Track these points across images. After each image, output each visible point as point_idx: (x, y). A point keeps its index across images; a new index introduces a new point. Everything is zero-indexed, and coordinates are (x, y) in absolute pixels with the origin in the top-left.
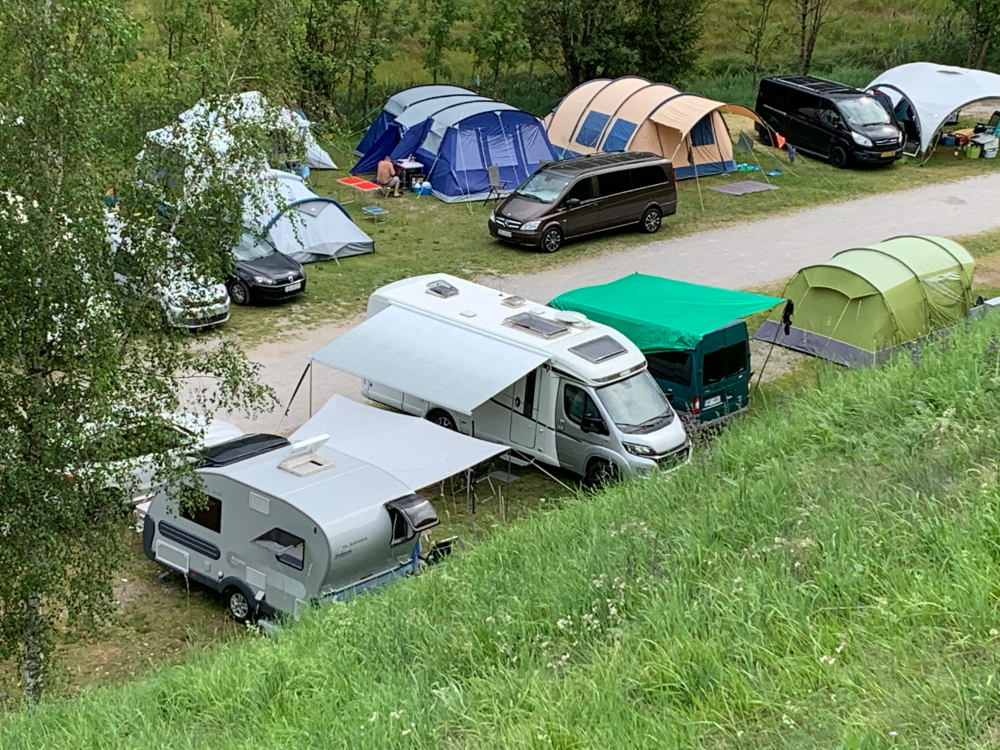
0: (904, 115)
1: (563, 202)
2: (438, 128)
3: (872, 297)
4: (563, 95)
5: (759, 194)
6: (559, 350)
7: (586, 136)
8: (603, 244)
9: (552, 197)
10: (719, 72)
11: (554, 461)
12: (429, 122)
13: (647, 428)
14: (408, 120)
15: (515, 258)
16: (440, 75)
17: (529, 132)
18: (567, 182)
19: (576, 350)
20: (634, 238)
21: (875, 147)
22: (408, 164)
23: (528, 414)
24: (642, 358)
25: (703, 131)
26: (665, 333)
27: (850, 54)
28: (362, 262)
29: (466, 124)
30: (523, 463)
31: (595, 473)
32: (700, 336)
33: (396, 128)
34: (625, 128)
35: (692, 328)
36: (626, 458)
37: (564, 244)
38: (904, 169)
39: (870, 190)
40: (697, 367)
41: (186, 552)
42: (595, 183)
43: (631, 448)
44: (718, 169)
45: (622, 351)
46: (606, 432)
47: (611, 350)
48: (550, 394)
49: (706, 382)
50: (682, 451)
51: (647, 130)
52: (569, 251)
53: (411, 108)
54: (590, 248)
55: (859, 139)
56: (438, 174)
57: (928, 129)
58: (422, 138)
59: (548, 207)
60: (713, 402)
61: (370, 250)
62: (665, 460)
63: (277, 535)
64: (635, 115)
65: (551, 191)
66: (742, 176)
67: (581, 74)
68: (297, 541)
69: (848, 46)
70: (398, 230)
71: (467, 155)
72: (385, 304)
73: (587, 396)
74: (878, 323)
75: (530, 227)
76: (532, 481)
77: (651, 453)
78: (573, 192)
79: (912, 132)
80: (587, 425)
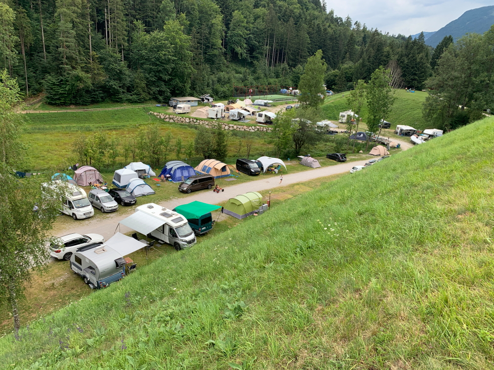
0: (260, 165)
1: (192, 184)
2: (173, 169)
3: (241, 205)
4: (202, 161)
5: (233, 181)
6: (169, 221)
7: (203, 170)
8: (199, 192)
9: (190, 183)
10: (234, 157)
11: (168, 242)
12: (172, 168)
13: (186, 236)
14: (168, 167)
15: (182, 194)
16: (179, 158)
17: (191, 170)
18: (193, 180)
19: (172, 220)
20: (206, 190)
21: (255, 172)
22: (168, 175)
23: (163, 233)
24: (187, 221)
25: (224, 169)
26: (194, 215)
27: (258, 153)
28: (152, 196)
29: (178, 168)
30: (162, 243)
32: (200, 216)
33: (166, 169)
34: (210, 169)
36: (181, 243)
37: (192, 192)
38: (261, 176)
39: (253, 180)
40: (200, 222)
41: (77, 269)
42: (198, 181)
43: (182, 241)
44: (227, 176)
45: (183, 220)
46: (177, 237)
47: (180, 220)
48: (167, 229)
49: (202, 225)
50: (193, 240)
51: (213, 170)
52: (193, 193)
53: (170, 165)
54: (197, 192)
55: (252, 170)
56: (173, 177)
58: (171, 171)
59: (188, 185)
60: (203, 228)
61: (154, 193)
62: (190, 242)
63: (90, 268)
64: (211, 166)
65: (189, 182)
66: (231, 177)
67: (207, 157)
68: (94, 269)
69: (258, 152)
70: (162, 189)
71: (178, 174)
72: (138, 210)
73: (174, 230)
74: (242, 209)
75: (185, 189)
76: (164, 247)
77: (186, 241)
78: (193, 182)
79: (262, 169)
80: (173, 236)
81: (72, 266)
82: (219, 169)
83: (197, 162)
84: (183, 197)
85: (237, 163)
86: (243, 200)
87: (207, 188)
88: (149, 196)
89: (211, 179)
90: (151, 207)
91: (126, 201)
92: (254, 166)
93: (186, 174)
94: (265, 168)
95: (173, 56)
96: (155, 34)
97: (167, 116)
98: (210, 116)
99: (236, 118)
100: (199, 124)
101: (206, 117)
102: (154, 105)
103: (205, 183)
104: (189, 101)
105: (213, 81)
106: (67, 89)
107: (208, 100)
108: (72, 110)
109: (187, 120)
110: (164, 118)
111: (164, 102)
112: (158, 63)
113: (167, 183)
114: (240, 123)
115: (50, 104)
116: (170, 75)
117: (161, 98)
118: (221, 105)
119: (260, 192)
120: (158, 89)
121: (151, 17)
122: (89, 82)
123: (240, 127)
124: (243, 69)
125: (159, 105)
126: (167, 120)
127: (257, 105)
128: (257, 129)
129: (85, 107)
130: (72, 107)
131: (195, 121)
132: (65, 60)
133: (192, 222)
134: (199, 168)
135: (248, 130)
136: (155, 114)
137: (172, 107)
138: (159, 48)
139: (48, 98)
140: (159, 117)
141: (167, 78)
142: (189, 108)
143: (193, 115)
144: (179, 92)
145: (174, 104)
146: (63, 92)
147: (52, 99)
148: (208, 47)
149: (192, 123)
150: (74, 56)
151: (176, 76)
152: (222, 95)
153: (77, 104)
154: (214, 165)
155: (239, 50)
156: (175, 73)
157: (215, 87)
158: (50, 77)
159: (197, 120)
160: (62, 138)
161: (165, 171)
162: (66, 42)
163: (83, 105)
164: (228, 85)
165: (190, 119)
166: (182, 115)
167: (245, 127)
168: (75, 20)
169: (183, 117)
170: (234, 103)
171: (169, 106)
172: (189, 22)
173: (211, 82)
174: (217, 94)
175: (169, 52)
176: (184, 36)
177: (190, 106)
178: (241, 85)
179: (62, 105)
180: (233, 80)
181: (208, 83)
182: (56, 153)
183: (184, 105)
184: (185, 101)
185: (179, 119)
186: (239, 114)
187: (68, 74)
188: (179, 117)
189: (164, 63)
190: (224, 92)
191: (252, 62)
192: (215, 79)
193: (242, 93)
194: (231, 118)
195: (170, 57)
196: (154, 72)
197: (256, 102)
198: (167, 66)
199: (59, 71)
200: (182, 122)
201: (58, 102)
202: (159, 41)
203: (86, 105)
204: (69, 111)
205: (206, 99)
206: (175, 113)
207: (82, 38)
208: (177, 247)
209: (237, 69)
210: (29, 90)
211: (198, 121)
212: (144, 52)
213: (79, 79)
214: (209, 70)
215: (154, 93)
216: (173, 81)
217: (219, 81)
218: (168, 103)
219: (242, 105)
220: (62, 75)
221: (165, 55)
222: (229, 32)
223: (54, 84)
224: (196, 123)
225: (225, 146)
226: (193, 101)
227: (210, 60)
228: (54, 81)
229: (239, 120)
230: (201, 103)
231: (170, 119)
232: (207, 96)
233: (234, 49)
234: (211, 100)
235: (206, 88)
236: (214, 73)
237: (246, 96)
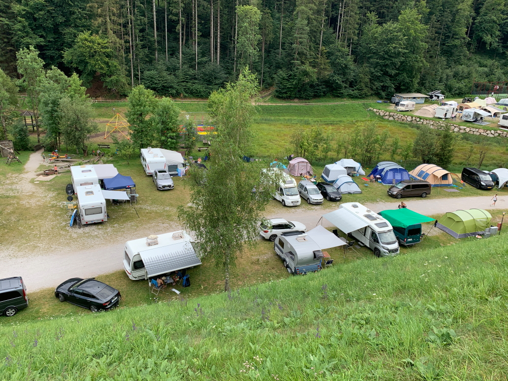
0: (496, 180)
1: (403, 189)
2: (385, 170)
3: (460, 222)
5: (454, 192)
7: (419, 175)
9: (401, 188)
10: (461, 164)
11: (368, 246)
12: (384, 169)
13: (388, 244)
14: (380, 168)
15: (390, 198)
16: (393, 160)
17: (405, 173)
18: (405, 185)
19: (376, 224)
20: (419, 198)
21: (486, 186)
22: (378, 176)
23: (364, 235)
24: (392, 228)
25: (445, 177)
26: (401, 223)
27: (495, 164)
28: (358, 195)
29: (391, 170)
30: (362, 245)
32: (408, 226)
33: (377, 169)
34: (427, 175)
35: (408, 223)
36: (382, 249)
38: (494, 191)
39: (482, 195)
40: (406, 232)
42: (411, 187)
43: (384, 248)
44: (448, 186)
45: (387, 226)
46: (379, 243)
47: (385, 225)
48: (369, 232)
49: (408, 235)
50: (396, 250)
51: (431, 176)
53: (383, 166)
54: (408, 199)
55: (483, 183)
56: (383, 179)
58: (382, 171)
59: (399, 190)
60: (409, 240)
61: (361, 193)
62: (390, 251)
64: (430, 172)
66: (453, 188)
67: (425, 162)
68: (293, 255)
69: (495, 162)
70: (370, 190)
71: (390, 177)
72: (342, 207)
73: (376, 234)
74: (461, 227)
75: (395, 193)
76: (363, 249)
77: (388, 249)
78: (405, 187)
79: (497, 183)
80: (375, 240)
81: (276, 248)
82: (439, 177)
83: (413, 166)
84: (391, 202)
85: (463, 172)
86: (465, 217)
87: (420, 196)
88: (355, 195)
89: (427, 186)
90: (355, 206)
91: (332, 196)
92: (485, 179)
93: (398, 177)
94: (501, 183)
95: (404, 48)
96: (390, 26)
97: (387, 113)
98: (437, 116)
99: (471, 119)
100: (422, 124)
101: (431, 116)
102: (375, 101)
103: (419, 190)
104: (414, 98)
105: (447, 76)
106: (294, 83)
107: (438, 97)
108: (296, 104)
109: (409, 119)
110: (384, 116)
111: (386, 98)
112: (386, 56)
113: (375, 184)
114: (475, 126)
115: (278, 97)
116: (398, 69)
117: (383, 94)
118: (453, 103)
119: (489, 211)
120: (382, 84)
121: (386, 7)
122: (315, 77)
123: (474, 130)
124: (489, 62)
125: (380, 101)
126: (387, 117)
127: (502, 105)
128: (497, 134)
129: (307, 101)
130: (296, 100)
131: (418, 119)
132: (296, 56)
133: (398, 230)
134: (414, 173)
135: (485, 134)
136: (375, 110)
137: (394, 103)
138: (390, 41)
139: (277, 91)
140: (378, 113)
141: (393, 72)
142: (413, 105)
143: (417, 114)
144: (404, 88)
145: (397, 101)
146: (290, 86)
147: (280, 93)
148: (448, 37)
149: (414, 122)
150: (305, 51)
151: (403, 70)
152: (457, 92)
153: (300, 98)
154: (433, 171)
155: (488, 38)
156: (405, 68)
157: (449, 83)
158: (281, 72)
159: (421, 119)
160: (283, 129)
161: (375, 171)
162: (300, 38)
163: (306, 99)
164: (466, 80)
165: (412, 117)
166: (404, 113)
167: (481, 131)
168: (311, 16)
169: (404, 115)
170: (470, 101)
171: (391, 102)
172: (429, 10)
173: (445, 77)
174: (450, 91)
175: (400, 44)
176: (420, 26)
177: (414, 103)
178: (484, 81)
179: (287, 98)
180: (474, 75)
181: (441, 78)
182: (276, 143)
183: (407, 102)
184: (410, 98)
185: (400, 117)
186: (476, 115)
187: (297, 69)
188: (400, 115)
189: (393, 57)
190: (459, 88)
191: (504, 53)
192: (452, 74)
193: (483, 90)
194: (464, 119)
195: (400, 50)
196: (380, 66)
197: (502, 101)
198: (395, 60)
199: (290, 66)
200: (403, 120)
201: (285, 95)
202: (391, 34)
203: (308, 99)
204: (293, 104)
205: (435, 96)
206: (397, 110)
207: (314, 34)
208: (377, 253)
209: (482, 61)
210: (263, 84)
211: (422, 120)
212: (372, 46)
213: (306, 74)
214: (445, 63)
215: (377, 88)
216: (400, 76)
217: (456, 75)
218: (390, 99)
219: (480, 105)
220: (291, 70)
221: (395, 48)
222: (478, 18)
223: (284, 79)
224: (419, 123)
225: (450, 151)
226: (419, 98)
227: (448, 53)
228: (284, 75)
229: (474, 121)
230: (429, 100)
231: (390, 116)
232: (438, 93)
233: (482, 38)
234: (442, 97)
235: (437, 85)
236: (451, 67)
237: (488, 94)
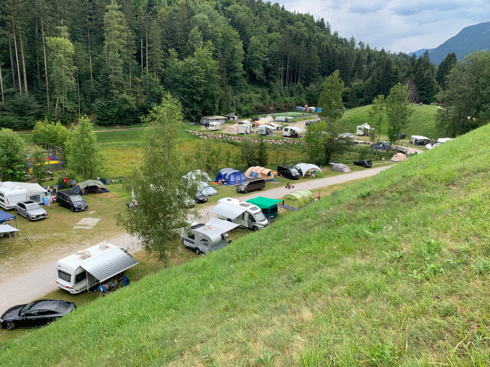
0: (300, 171)
1: (248, 186)
2: (228, 175)
3: (296, 199)
4: (247, 169)
5: (278, 184)
6: (248, 209)
7: (251, 175)
8: (254, 192)
9: (246, 185)
11: (247, 227)
12: (226, 174)
13: (262, 221)
14: (223, 173)
15: (240, 194)
16: (228, 166)
17: (242, 175)
18: (248, 182)
19: (250, 209)
20: (259, 191)
21: (296, 176)
22: (223, 180)
23: (243, 219)
24: (261, 210)
25: (269, 174)
26: (264, 206)
28: (216, 196)
29: (232, 174)
30: (242, 227)
31: (254, 229)
32: (270, 206)
33: (221, 175)
34: (257, 174)
35: (268, 205)
36: (259, 226)
37: (248, 192)
38: (300, 180)
40: (269, 211)
41: (189, 243)
42: (253, 183)
43: (259, 224)
44: (270, 180)
45: (258, 209)
46: (255, 222)
47: (256, 209)
48: (246, 216)
49: (271, 213)
50: (268, 225)
51: (260, 174)
53: (223, 172)
54: (252, 193)
55: (293, 175)
56: (228, 182)
57: (304, 173)
58: (225, 176)
60: (272, 217)
61: (217, 194)
62: (265, 226)
63: (204, 240)
64: (258, 172)
65: (246, 184)
66: (275, 181)
67: (250, 166)
68: (207, 241)
70: (222, 191)
71: (232, 179)
72: (220, 202)
73: (252, 216)
74: (297, 203)
75: (243, 189)
76: (244, 230)
77: (263, 225)
78: (249, 184)
79: (301, 174)
80: (252, 221)
81: (185, 241)
82: (266, 174)
83: (243, 170)
84: (243, 196)
85: (278, 169)
87: (259, 189)
89: (262, 181)
90: (229, 200)
91: (200, 199)
92: (294, 171)
93: (238, 178)
95: (205, 79)
96: (189, 60)
97: (202, 133)
98: (240, 132)
99: (264, 133)
100: (231, 139)
101: (236, 133)
102: (188, 124)
103: (257, 185)
104: (217, 120)
105: (236, 101)
106: (115, 111)
107: (234, 118)
108: (118, 130)
109: (220, 136)
110: (199, 135)
111: (195, 121)
112: (191, 86)
113: (223, 186)
114: (268, 137)
115: (100, 124)
116: (201, 96)
117: (194, 117)
118: (247, 122)
120: (191, 110)
121: (180, 45)
122: (133, 104)
123: (268, 140)
124: (259, 90)
125: (192, 124)
126: (202, 137)
127: (278, 121)
128: (284, 142)
129: (129, 127)
130: (118, 126)
131: (227, 136)
132: (113, 86)
133: (265, 211)
134: (247, 173)
135: (276, 143)
136: (191, 131)
137: (203, 125)
138: (192, 73)
139: (98, 119)
140: (194, 134)
141: (199, 99)
142: (220, 125)
143: (225, 132)
144: (208, 112)
145: (205, 123)
146: (111, 114)
147: (102, 120)
148: (230, 70)
149: (225, 139)
150: (121, 81)
151: (206, 97)
152: (245, 113)
153: (122, 124)
155: (256, 71)
156: (206, 95)
157: (238, 107)
158: (100, 101)
159: (229, 135)
160: (118, 153)
161: (219, 177)
162: (114, 69)
163: (127, 125)
164: (249, 104)
165: (222, 135)
166: (215, 132)
167: (273, 141)
168: (123, 50)
169: (216, 134)
170: (257, 120)
171: (200, 124)
172: (215, 48)
173: (235, 102)
174: (240, 113)
175: (201, 76)
176: (213, 62)
177: (220, 123)
178: (261, 104)
179: (109, 125)
180: (254, 100)
181: (232, 103)
182: (119, 165)
183: (215, 123)
184: (214, 120)
185: (212, 135)
186: (267, 129)
187: (116, 97)
188: (212, 134)
189: (197, 86)
190: (246, 111)
191: (268, 83)
192: (238, 99)
193: (264, 111)
194: (259, 133)
195: (202, 80)
196: (188, 94)
197: (277, 118)
198: (200, 89)
199: (107, 94)
200: (215, 138)
201: (106, 122)
202: (192, 67)
203: (130, 125)
204: (116, 130)
205: (232, 117)
206: (208, 130)
207: (127, 66)
209: (255, 89)
210: (81, 113)
211: (230, 137)
212: (178, 76)
213: (125, 101)
214: (233, 91)
215: (187, 113)
216: (204, 102)
217: (242, 100)
218: (199, 122)
219: (265, 122)
220: (110, 99)
221: (197, 79)
222: (247, 55)
223: (103, 107)
224: (228, 139)
225: (266, 155)
226: (221, 119)
227: (233, 82)
228: (104, 104)
229: (266, 134)
230: (227, 121)
231: (204, 135)
232: (232, 115)
233: (252, 72)
234: (236, 118)
235: (231, 108)
236: (236, 94)
237: (267, 114)
